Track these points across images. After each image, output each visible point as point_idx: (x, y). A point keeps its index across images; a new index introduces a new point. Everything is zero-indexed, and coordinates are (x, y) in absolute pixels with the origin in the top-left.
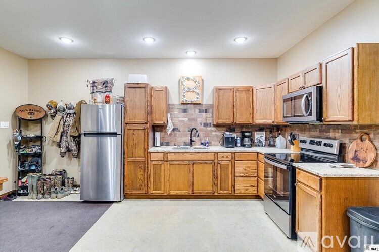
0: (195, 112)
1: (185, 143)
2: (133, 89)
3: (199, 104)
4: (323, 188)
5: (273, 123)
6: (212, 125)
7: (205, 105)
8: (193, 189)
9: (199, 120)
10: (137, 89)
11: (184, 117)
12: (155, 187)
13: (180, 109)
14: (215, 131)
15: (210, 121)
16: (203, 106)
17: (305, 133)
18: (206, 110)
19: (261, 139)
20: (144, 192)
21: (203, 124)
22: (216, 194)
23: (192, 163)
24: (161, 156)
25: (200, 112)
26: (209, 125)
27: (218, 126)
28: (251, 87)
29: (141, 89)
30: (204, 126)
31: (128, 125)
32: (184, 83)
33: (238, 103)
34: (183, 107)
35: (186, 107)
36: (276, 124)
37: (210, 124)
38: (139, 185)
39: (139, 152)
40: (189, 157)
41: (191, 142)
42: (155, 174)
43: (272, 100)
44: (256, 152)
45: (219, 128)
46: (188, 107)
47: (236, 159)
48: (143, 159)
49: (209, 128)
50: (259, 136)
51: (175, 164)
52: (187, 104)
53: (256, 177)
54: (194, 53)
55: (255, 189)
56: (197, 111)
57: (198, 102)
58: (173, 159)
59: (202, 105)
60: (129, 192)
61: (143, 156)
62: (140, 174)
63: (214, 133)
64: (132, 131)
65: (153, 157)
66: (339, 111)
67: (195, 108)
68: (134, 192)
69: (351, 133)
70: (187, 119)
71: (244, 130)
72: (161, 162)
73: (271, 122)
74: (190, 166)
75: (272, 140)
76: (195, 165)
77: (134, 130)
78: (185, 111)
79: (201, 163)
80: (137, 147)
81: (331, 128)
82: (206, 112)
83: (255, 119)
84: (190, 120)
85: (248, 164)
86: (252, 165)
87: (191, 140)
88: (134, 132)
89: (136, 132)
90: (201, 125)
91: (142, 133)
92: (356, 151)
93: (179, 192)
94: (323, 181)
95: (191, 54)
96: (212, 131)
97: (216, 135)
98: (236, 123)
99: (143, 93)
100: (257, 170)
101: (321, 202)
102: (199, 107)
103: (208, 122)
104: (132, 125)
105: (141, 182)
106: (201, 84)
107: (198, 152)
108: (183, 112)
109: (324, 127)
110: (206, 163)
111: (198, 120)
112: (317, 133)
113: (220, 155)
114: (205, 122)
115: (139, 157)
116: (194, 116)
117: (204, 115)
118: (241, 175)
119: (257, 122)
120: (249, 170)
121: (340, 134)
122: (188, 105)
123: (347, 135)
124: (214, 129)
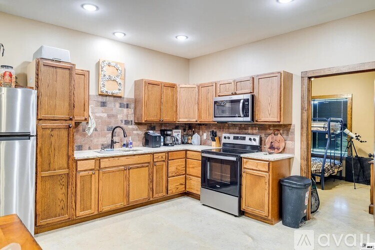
0: (115, 106)
1: (103, 145)
2: (52, 69)
3: (120, 97)
4: (271, 169)
5: (196, 121)
6: (133, 122)
7: (127, 99)
8: (129, 199)
9: (120, 117)
10: (58, 70)
11: (103, 112)
12: (82, 207)
13: (98, 101)
14: (137, 130)
15: (131, 118)
16: (125, 99)
17: (223, 131)
18: (127, 104)
19: (178, 138)
20: (67, 217)
21: (124, 122)
22: (151, 199)
23: (128, 168)
24: (91, 164)
25: (121, 107)
26: (130, 123)
27: (138, 124)
28: (175, 85)
29: (64, 71)
30: (125, 124)
31: (41, 121)
32: (104, 69)
33: (164, 100)
34: (101, 99)
35: (104, 99)
36: (198, 123)
37: (132, 121)
38: (58, 209)
39: (60, 161)
40: (124, 161)
41: (112, 144)
42: (83, 189)
43: (195, 100)
44: (184, 150)
45: (141, 127)
46: (107, 100)
47: (169, 159)
48: (66, 171)
49: (130, 127)
50: (177, 134)
51: (109, 172)
52: (106, 96)
53: (184, 174)
54: (123, 35)
55: (184, 186)
56: (118, 105)
57: (120, 95)
58: (107, 166)
59: (123, 98)
60: (43, 224)
61: (66, 166)
62: (60, 192)
63: (135, 132)
64: (48, 131)
65: (81, 166)
66: (270, 114)
67: (115, 101)
68: (51, 222)
69: (267, 130)
70: (105, 115)
71: (163, 128)
72: (91, 172)
73: (195, 120)
74: (126, 171)
75: (186, 138)
76: (131, 170)
77: (53, 129)
78: (103, 104)
79: (138, 167)
80: (56, 154)
81: (249, 126)
82: (127, 107)
83: (178, 118)
84: (109, 116)
85: (178, 163)
86: (182, 164)
87: (112, 141)
88: (53, 133)
89: (55, 133)
90: (122, 122)
91: (64, 133)
92: (271, 143)
93: (113, 207)
94: (271, 164)
95: (119, 35)
96: (134, 130)
97: (138, 134)
98: (162, 121)
99: (68, 76)
100: (186, 167)
101: (269, 179)
102: (119, 100)
103: (129, 119)
104: (48, 122)
105: (62, 204)
106: (123, 73)
107: (134, 155)
108: (101, 106)
109: (243, 126)
110: (143, 167)
111: (118, 116)
112: (237, 130)
113: (156, 156)
114: (126, 119)
115: (60, 169)
116: (114, 112)
117: (125, 110)
118: (173, 174)
119: (180, 120)
120: (179, 168)
121: (257, 131)
122: (108, 98)
123: (263, 131)
124: (135, 127)
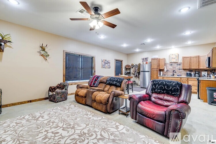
1: (171, 75)
7: (179, 62)
9: (177, 68)
18: (180, 64)
19: (205, 75)
28: (198, 56)
29: (156, 60)
30: (179, 70)
32: (171, 56)
33: (192, 62)
34: (170, 64)
35: (172, 64)
45: (185, 70)
47: (189, 80)
49: (181, 70)
50: (204, 73)
56: (176, 65)
63: (183, 72)
70: (172, 68)
71: (196, 71)
78: (171, 65)
80: (155, 75)
83: (200, 67)
85: (194, 82)
86: (196, 82)
87: (173, 74)
88: (154, 71)
98: (191, 68)
102: (177, 63)
103: (181, 68)
104: (153, 69)
106: (177, 56)
114: (179, 68)
115: (155, 78)
116: (175, 66)
117: (179, 66)
120: (195, 84)
124: (183, 70)
